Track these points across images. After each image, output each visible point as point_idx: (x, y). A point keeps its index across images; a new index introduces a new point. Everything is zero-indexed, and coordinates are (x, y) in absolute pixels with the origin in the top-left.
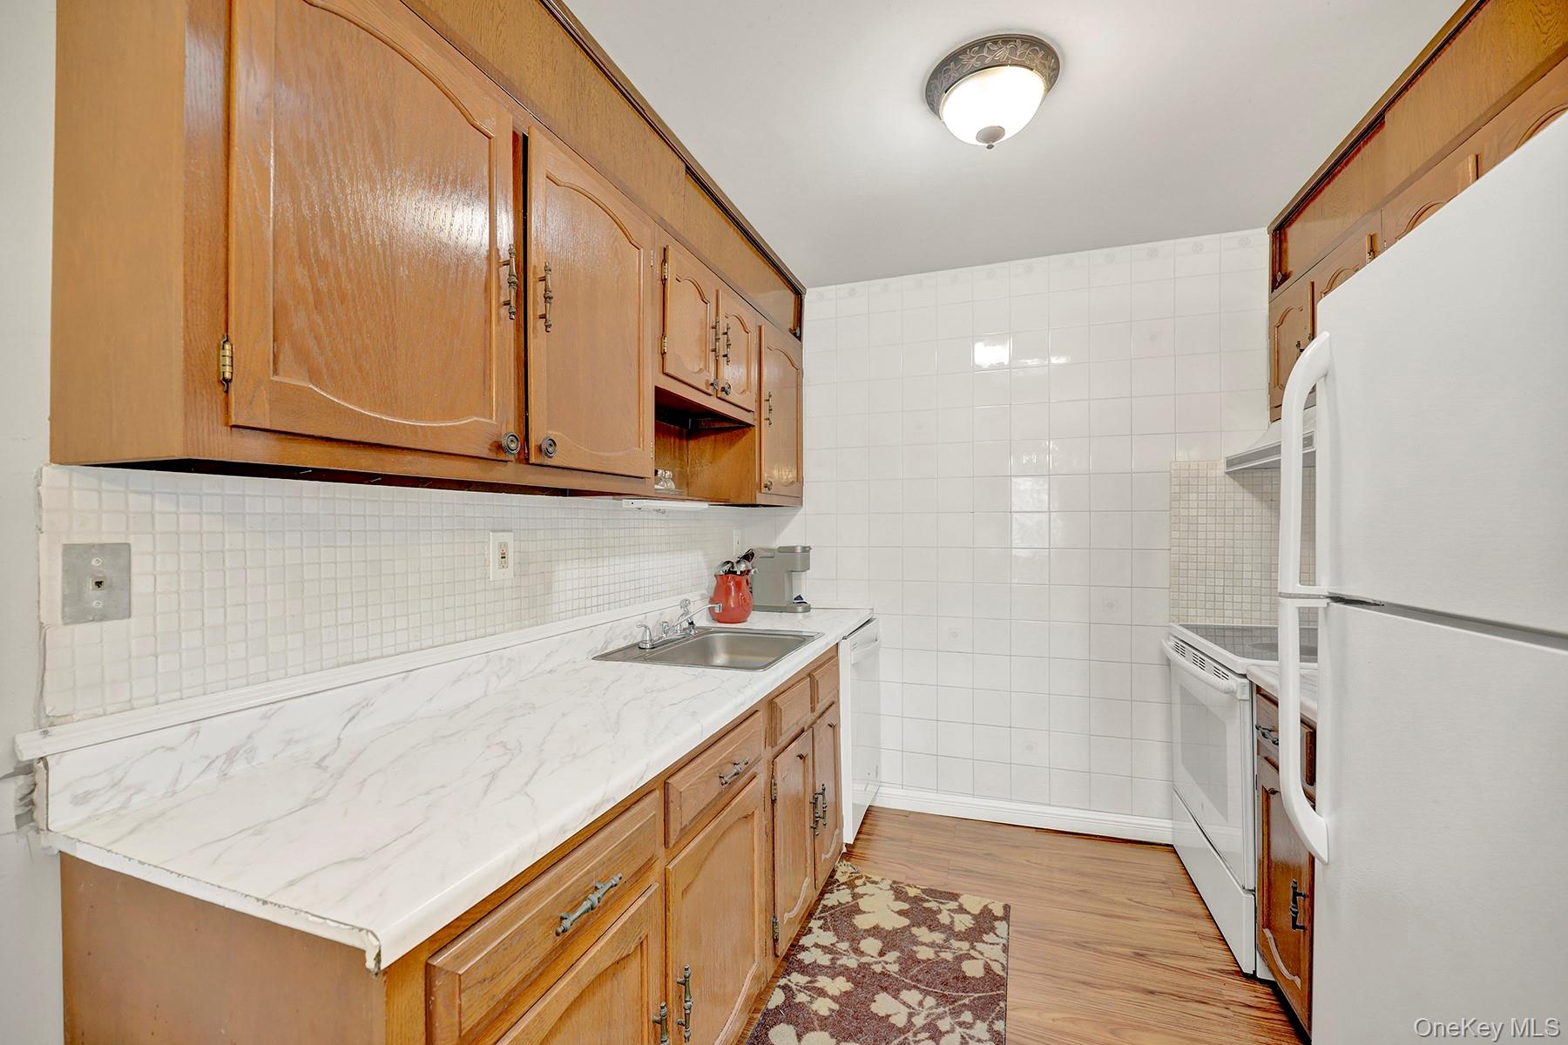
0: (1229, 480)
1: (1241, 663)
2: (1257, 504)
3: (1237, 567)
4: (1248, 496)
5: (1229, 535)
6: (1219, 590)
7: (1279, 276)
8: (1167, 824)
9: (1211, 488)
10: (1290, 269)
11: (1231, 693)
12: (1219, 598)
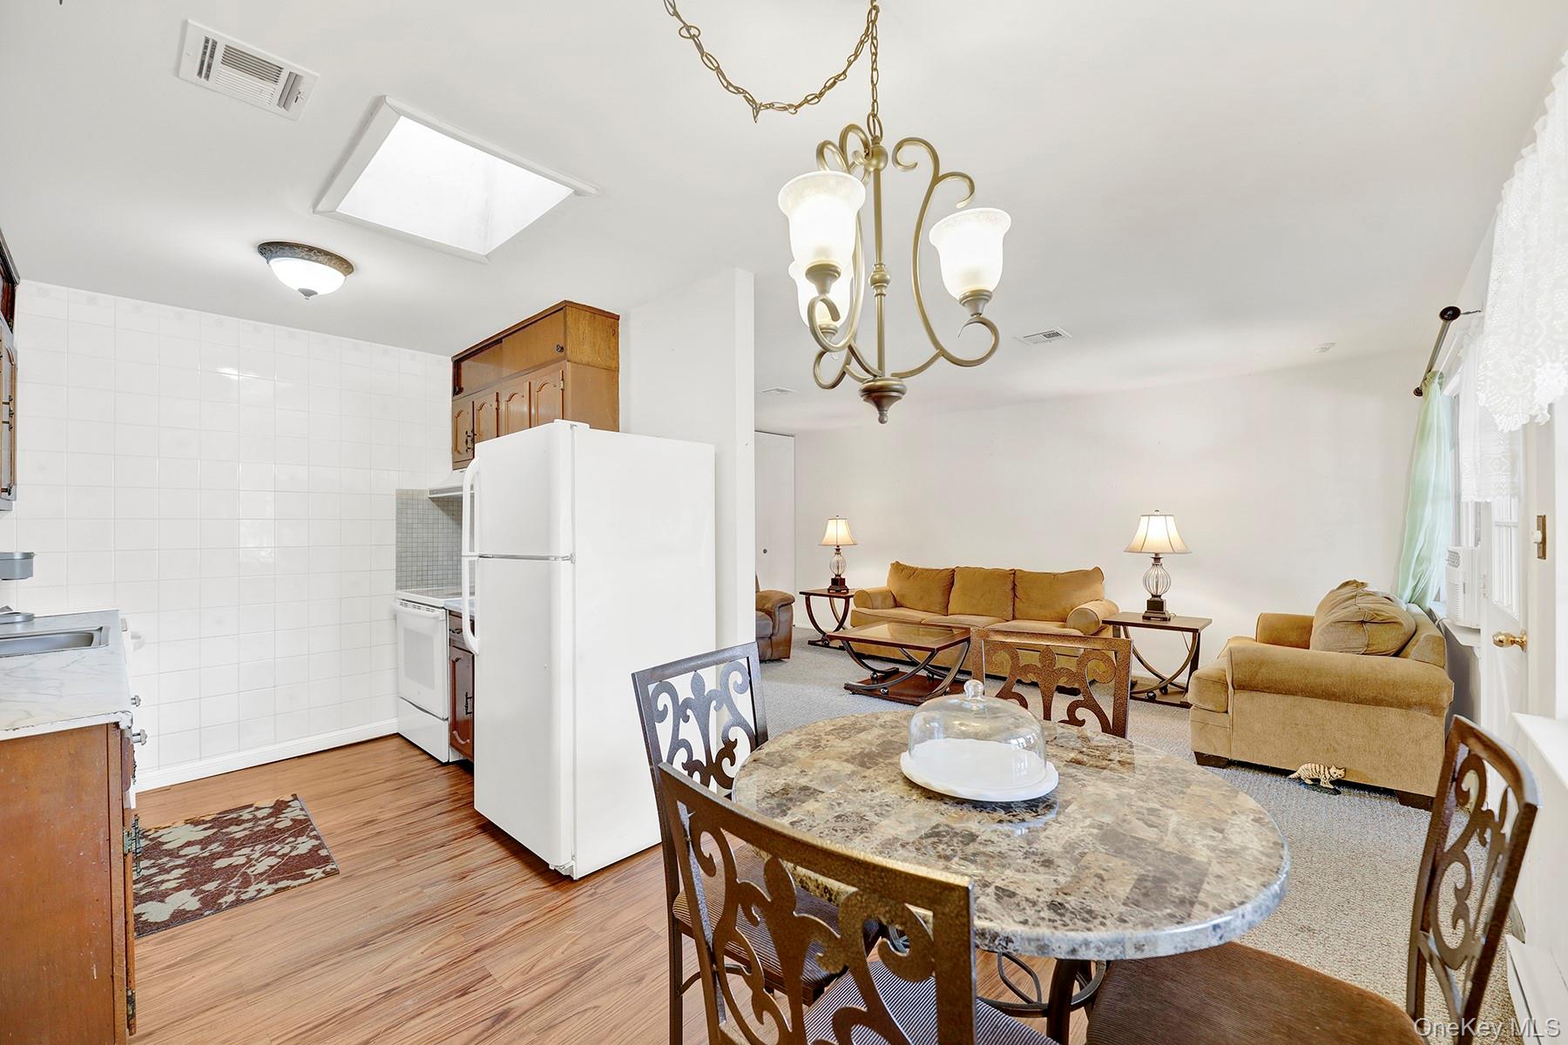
0: (431, 502)
1: (440, 602)
2: (445, 517)
3: (435, 554)
4: (441, 512)
5: (430, 535)
6: (425, 568)
7: (457, 389)
8: (395, 720)
9: (420, 507)
10: (462, 386)
11: (436, 618)
12: (425, 573)
